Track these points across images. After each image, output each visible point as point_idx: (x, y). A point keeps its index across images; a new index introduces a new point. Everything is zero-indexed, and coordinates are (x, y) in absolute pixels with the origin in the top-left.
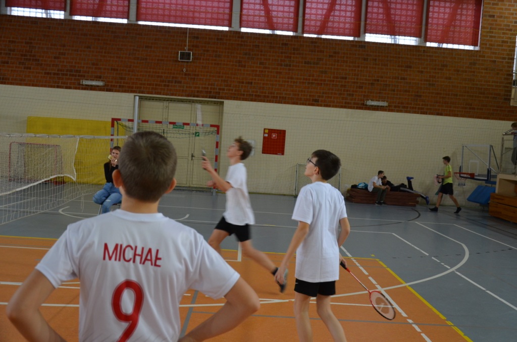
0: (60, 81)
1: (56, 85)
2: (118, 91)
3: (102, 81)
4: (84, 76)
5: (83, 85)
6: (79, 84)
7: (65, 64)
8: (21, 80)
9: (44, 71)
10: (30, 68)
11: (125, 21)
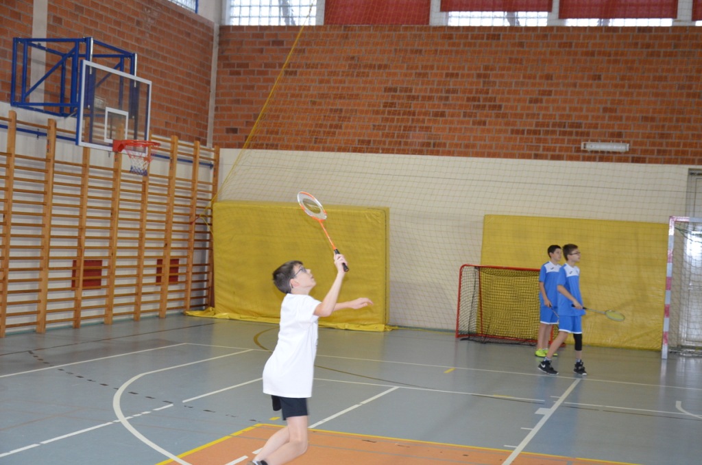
0: (542, 145)
1: (533, 152)
2: (656, 161)
3: (624, 142)
4: (588, 134)
5: (585, 151)
6: (578, 150)
7: (551, 112)
8: (467, 146)
9: (510, 128)
10: (484, 123)
11: (667, 22)
